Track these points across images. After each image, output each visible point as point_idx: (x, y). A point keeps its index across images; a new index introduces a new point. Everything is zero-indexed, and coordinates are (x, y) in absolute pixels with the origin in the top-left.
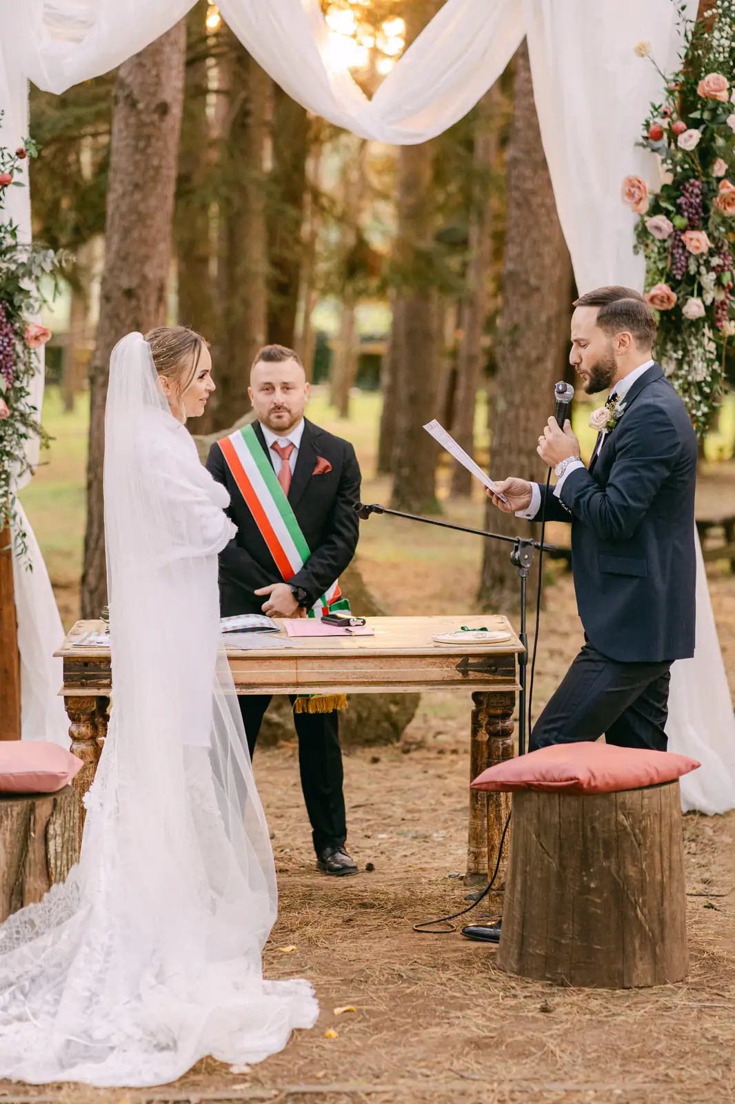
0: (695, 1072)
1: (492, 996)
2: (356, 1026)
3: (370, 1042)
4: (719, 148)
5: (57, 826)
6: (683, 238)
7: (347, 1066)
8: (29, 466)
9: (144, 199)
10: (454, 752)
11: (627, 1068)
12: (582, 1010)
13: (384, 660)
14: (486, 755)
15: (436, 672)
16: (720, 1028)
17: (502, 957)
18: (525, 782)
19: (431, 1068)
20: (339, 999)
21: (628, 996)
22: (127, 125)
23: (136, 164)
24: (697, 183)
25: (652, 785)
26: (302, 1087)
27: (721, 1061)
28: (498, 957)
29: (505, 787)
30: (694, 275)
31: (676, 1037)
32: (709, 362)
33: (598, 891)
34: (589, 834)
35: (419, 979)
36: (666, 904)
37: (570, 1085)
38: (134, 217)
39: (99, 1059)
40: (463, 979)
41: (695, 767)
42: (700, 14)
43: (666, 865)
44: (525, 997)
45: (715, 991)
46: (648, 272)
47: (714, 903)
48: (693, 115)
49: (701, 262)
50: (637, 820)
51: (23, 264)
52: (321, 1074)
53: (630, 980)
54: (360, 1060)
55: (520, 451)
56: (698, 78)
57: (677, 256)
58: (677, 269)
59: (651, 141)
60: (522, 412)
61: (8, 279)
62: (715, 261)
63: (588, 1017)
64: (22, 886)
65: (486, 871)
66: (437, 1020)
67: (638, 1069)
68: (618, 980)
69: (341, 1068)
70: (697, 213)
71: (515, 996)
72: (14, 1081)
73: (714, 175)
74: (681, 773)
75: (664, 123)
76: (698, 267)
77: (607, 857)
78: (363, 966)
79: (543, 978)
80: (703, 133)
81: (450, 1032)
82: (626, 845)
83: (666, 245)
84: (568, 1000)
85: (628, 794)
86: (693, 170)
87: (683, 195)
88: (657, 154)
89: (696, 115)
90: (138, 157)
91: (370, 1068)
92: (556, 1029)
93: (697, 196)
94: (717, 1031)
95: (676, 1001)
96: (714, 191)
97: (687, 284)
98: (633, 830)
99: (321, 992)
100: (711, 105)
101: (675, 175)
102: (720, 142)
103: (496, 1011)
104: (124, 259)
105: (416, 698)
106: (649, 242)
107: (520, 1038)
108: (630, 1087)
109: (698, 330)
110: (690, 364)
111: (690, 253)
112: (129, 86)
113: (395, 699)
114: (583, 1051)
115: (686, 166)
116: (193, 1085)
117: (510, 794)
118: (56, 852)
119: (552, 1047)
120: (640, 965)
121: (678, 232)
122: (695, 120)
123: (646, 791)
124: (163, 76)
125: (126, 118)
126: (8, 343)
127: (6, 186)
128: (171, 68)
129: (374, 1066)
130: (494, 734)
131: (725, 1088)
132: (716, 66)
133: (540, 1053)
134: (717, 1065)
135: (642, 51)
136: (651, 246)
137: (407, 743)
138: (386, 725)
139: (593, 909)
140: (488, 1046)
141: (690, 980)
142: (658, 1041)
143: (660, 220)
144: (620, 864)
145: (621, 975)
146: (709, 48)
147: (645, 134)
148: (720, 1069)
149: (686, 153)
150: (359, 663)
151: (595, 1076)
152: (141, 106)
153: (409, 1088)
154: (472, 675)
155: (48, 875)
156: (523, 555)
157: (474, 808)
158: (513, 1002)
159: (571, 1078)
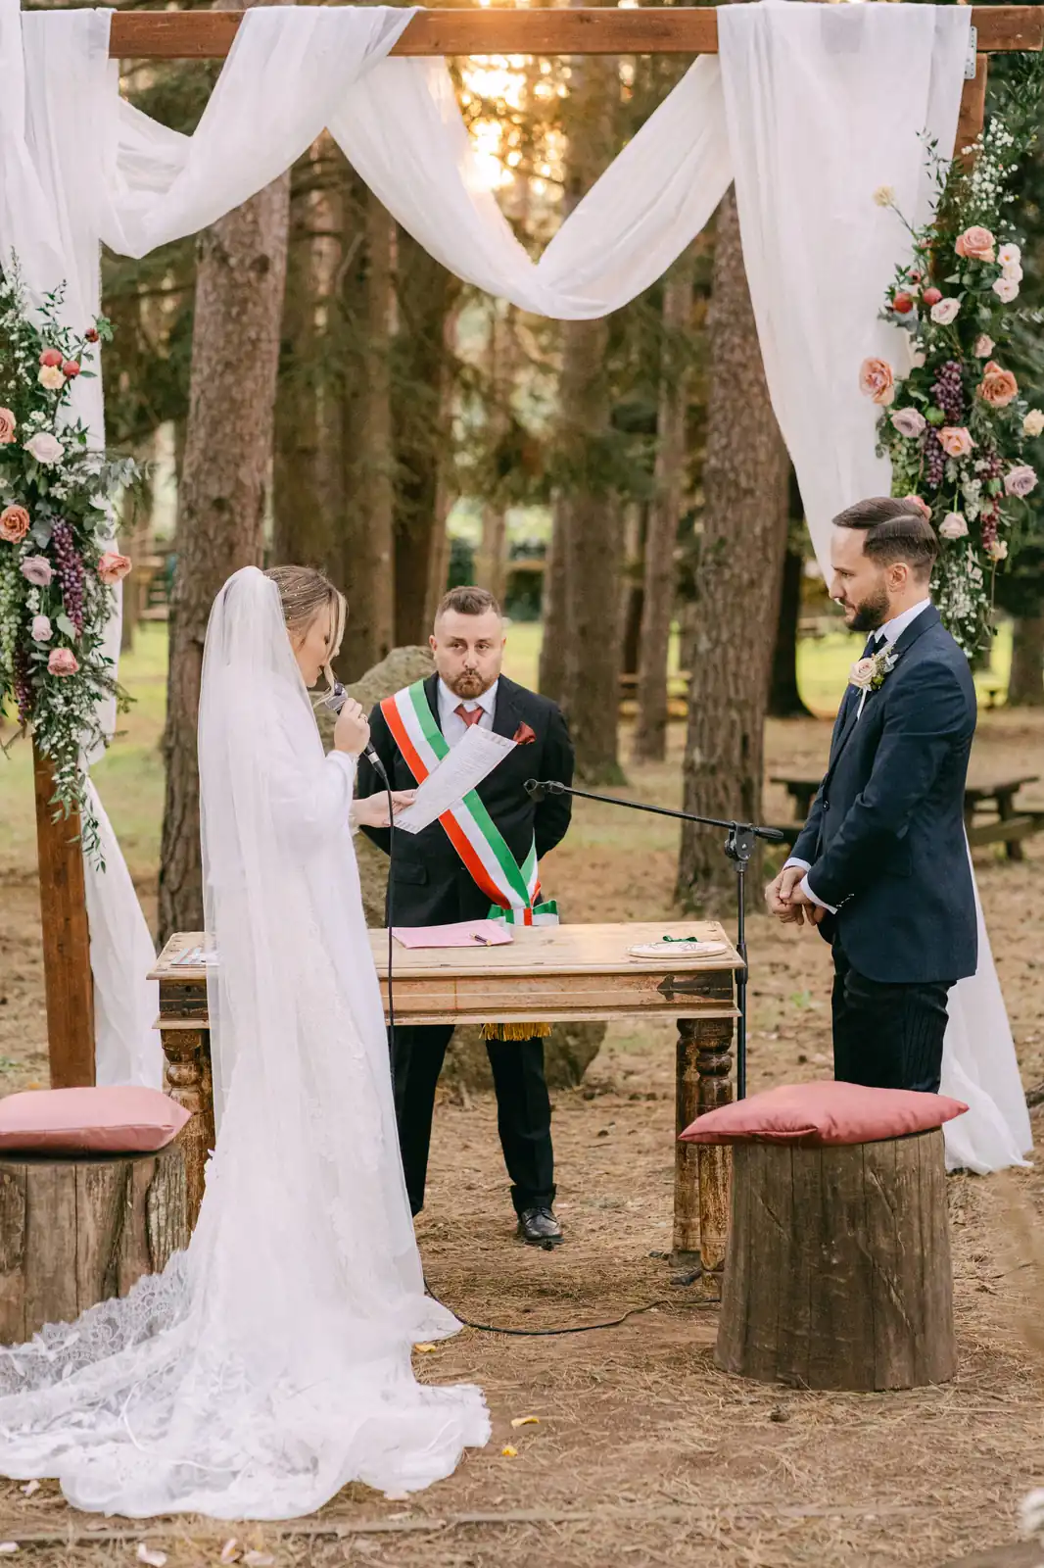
0: (966, 1493)
1: (709, 1403)
2: (540, 1441)
3: (558, 1460)
4: (983, 321)
5: (160, 1193)
6: (938, 436)
7: (531, 1490)
8: (103, 736)
9: (239, 383)
10: (651, 1097)
11: (881, 1489)
12: (823, 1419)
13: (567, 980)
14: (696, 1100)
15: (632, 994)
16: (998, 1439)
17: (720, 1354)
18: (749, 1132)
19: (636, 1492)
20: (518, 1408)
21: (882, 1400)
22: (215, 286)
23: (228, 336)
24: (956, 366)
25: (907, 1135)
26: (476, 1516)
27: (998, 1479)
28: (716, 1354)
29: (723, 1139)
30: (954, 483)
31: (941, 1450)
32: (973, 594)
33: (841, 1268)
34: (829, 1197)
35: (618, 1382)
36: (927, 1283)
37: (811, 1510)
38: (225, 406)
39: (218, 1486)
40: (672, 1381)
41: (962, 1110)
42: (957, 150)
43: (926, 1233)
44: (752, 1403)
45: (991, 1393)
46: (894, 479)
47: (988, 1285)
48: (950, 280)
49: (963, 466)
50: (890, 1179)
51: (95, 476)
52: (498, 1500)
53: (884, 1381)
54: (549, 1482)
55: (729, 703)
56: (955, 233)
57: (932, 459)
58: (931, 475)
59: (896, 313)
60: (731, 653)
61: (75, 495)
62: (981, 465)
63: (831, 1426)
64: (117, 1268)
65: (699, 1247)
66: (642, 1433)
67: (894, 1489)
68: (867, 1380)
69: (523, 1492)
70: (957, 404)
71: (739, 1402)
72: (109, 1513)
73: (978, 356)
74: (944, 1119)
75: (913, 290)
76: (959, 473)
77: (853, 1225)
78: (545, 1367)
79: (776, 1380)
80: (963, 302)
81: (659, 1447)
82: (875, 1212)
83: (918, 445)
84: (806, 1406)
85: (877, 1147)
86: (951, 350)
87: (938, 381)
88: (904, 330)
89: (954, 279)
90: (230, 327)
91: (560, 1492)
92: (791, 1442)
93: (956, 382)
94: (994, 1443)
95: (941, 1405)
96: (978, 376)
97: (943, 494)
98: (885, 1191)
99: (493, 1399)
100: (972, 266)
101: (928, 356)
102: (985, 313)
103: (716, 1420)
104: (213, 460)
105: (600, 1028)
106: (896, 441)
107: (745, 1453)
108: (884, 1511)
109: (959, 553)
110: (949, 596)
111: (948, 455)
112: (217, 236)
113: (572, 1029)
114: (826, 1469)
115: (942, 345)
116: (339, 1515)
117: (729, 1148)
118: (159, 1227)
119: (787, 1464)
120: (895, 1362)
121: (932, 428)
122: (952, 285)
123: (900, 1142)
124: (262, 221)
125: (213, 278)
126: (77, 578)
127: (73, 377)
128: (272, 212)
129: (563, 1489)
130: (706, 1073)
131: (1004, 1513)
132: (976, 218)
133: (772, 1472)
134: (994, 1484)
135: (883, 198)
136: (899, 447)
137: (590, 1086)
138: (561, 1063)
139: (836, 1292)
140: (706, 1463)
141: (959, 1380)
142: (920, 1455)
143: (910, 414)
144: (870, 1236)
145: (872, 1373)
146: (968, 195)
147: (889, 303)
148: (997, 1489)
149: (941, 328)
150: (533, 984)
151: (841, 1499)
152: (233, 261)
153: (609, 1514)
154: (678, 998)
155: (150, 1256)
156: (739, 843)
157: (680, 1167)
158: (736, 1410)
159: (811, 1502)
